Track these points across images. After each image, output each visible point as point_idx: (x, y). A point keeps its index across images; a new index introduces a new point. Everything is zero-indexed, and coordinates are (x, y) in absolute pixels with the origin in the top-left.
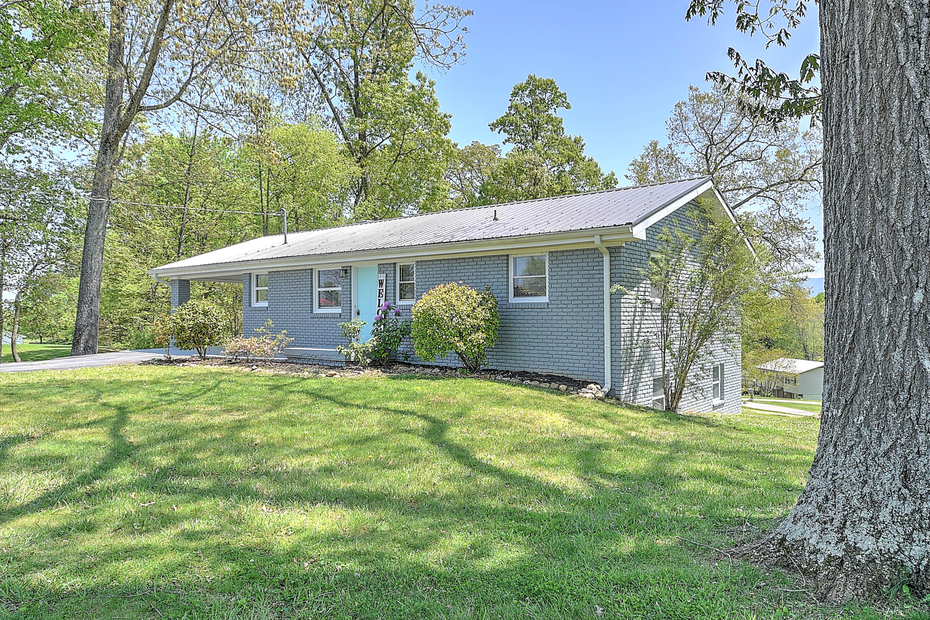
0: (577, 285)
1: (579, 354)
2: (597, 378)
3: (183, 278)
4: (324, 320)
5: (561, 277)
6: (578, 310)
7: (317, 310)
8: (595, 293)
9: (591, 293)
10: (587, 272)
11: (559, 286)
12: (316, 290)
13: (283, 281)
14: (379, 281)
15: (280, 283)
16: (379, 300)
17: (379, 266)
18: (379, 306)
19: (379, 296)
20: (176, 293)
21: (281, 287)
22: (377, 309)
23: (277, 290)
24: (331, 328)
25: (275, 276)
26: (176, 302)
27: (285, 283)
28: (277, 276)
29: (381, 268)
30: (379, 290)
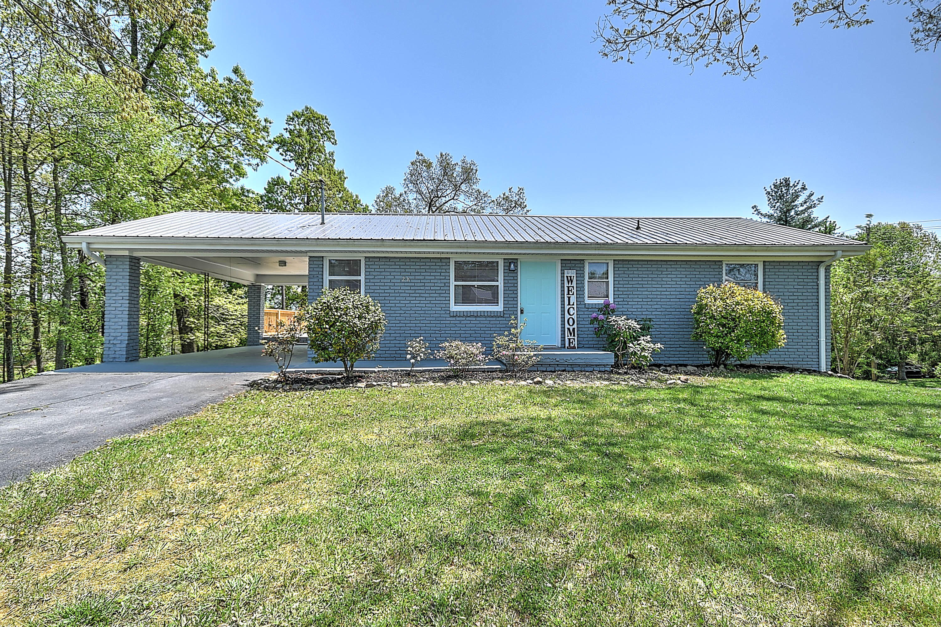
0: (793, 290)
1: (795, 347)
2: (810, 366)
3: (136, 254)
4: (474, 319)
5: (778, 283)
6: (794, 311)
7: (454, 308)
8: (809, 297)
9: (806, 298)
10: (802, 280)
11: (776, 290)
12: (453, 283)
13: (397, 270)
14: (565, 278)
15: (390, 272)
16: (569, 298)
17: (563, 262)
18: (569, 304)
19: (569, 294)
20: (121, 277)
21: (393, 277)
22: (567, 307)
23: (385, 281)
24: (486, 329)
25: (380, 263)
26: (121, 291)
27: (401, 272)
28: (383, 263)
29: (567, 264)
30: (568, 287)
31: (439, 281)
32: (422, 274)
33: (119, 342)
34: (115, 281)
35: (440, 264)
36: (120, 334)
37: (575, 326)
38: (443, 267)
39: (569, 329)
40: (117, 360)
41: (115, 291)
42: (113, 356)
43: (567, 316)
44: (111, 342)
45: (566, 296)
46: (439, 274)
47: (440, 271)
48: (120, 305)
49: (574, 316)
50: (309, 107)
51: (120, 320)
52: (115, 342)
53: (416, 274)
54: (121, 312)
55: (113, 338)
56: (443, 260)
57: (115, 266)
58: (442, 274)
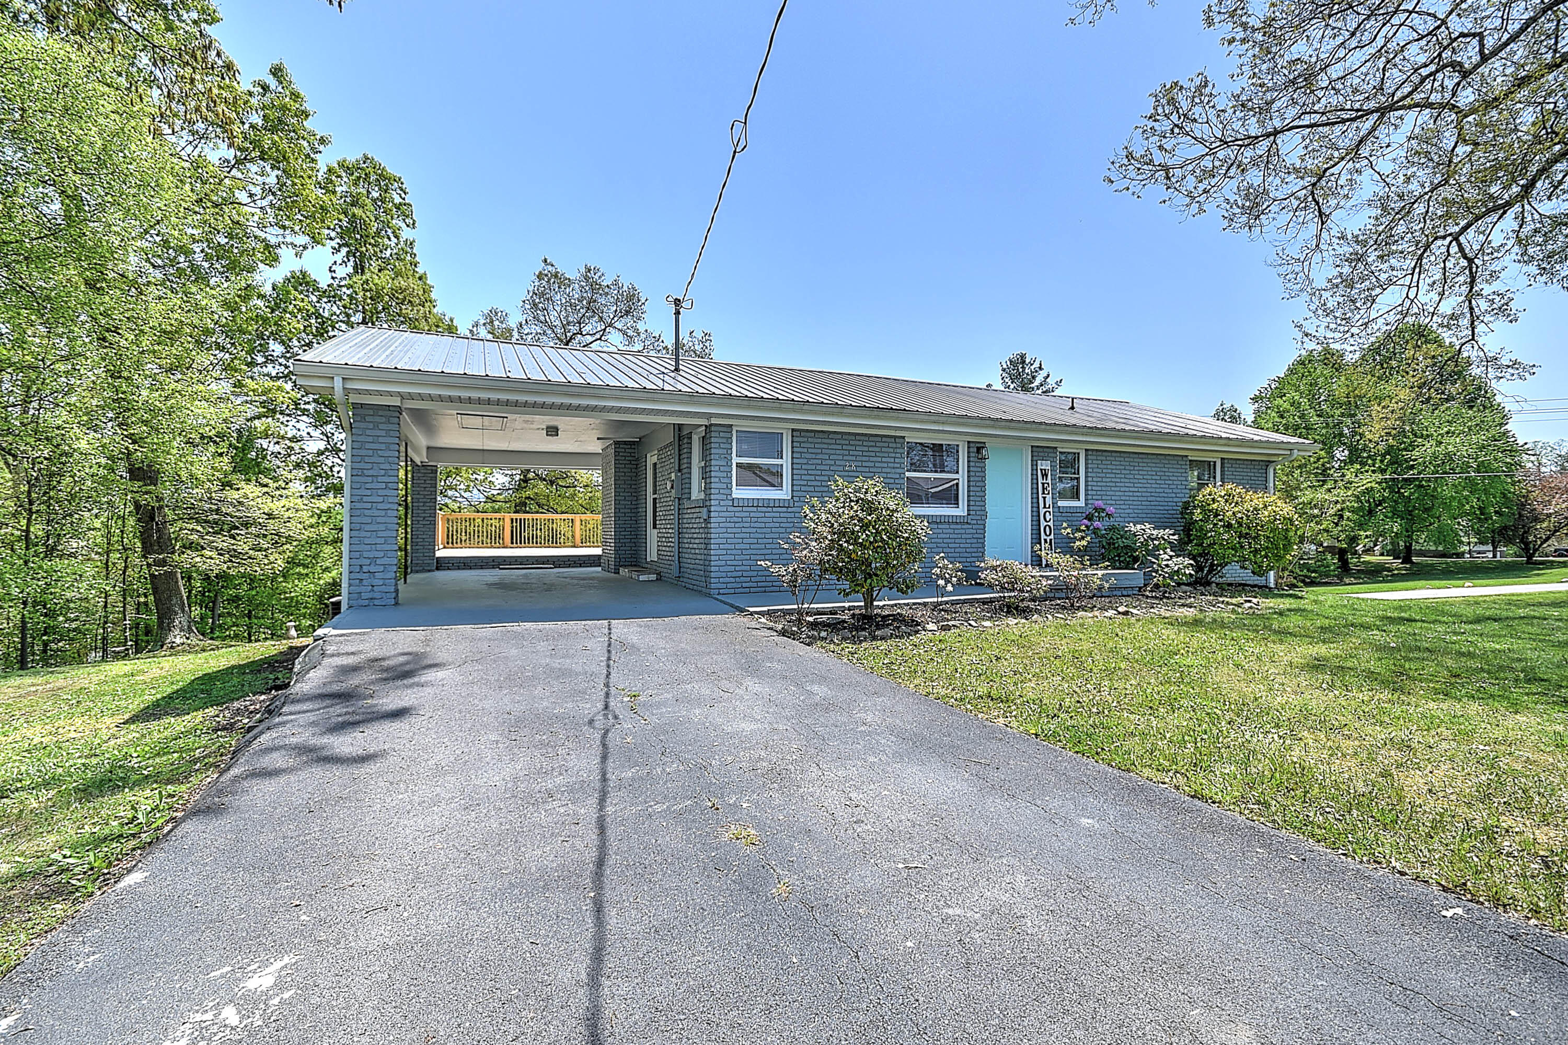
4: (936, 526)
13: (838, 452)
14: (1039, 471)
15: (830, 455)
16: (1044, 498)
17: (1035, 449)
18: (1045, 507)
19: (1043, 493)
20: (383, 447)
21: (833, 462)
22: (1042, 511)
23: (823, 467)
24: (949, 541)
25: (816, 441)
26: (383, 472)
27: (843, 455)
28: (820, 440)
29: (1039, 452)
30: (1043, 484)
31: (893, 471)
32: (872, 459)
33: (382, 568)
34: (371, 452)
35: (894, 445)
36: (382, 554)
37: (1052, 537)
38: (898, 451)
39: (1046, 541)
40: (376, 602)
41: (371, 472)
42: (370, 595)
43: (1043, 523)
44: (365, 569)
45: (1040, 496)
46: (892, 460)
47: (893, 455)
48: (381, 499)
49: (1051, 524)
50: (369, 156)
51: (382, 527)
52: (372, 569)
53: (864, 459)
54: (383, 513)
55: (368, 562)
56: (897, 440)
57: (371, 426)
58: (897, 460)
